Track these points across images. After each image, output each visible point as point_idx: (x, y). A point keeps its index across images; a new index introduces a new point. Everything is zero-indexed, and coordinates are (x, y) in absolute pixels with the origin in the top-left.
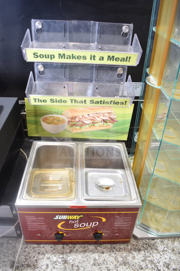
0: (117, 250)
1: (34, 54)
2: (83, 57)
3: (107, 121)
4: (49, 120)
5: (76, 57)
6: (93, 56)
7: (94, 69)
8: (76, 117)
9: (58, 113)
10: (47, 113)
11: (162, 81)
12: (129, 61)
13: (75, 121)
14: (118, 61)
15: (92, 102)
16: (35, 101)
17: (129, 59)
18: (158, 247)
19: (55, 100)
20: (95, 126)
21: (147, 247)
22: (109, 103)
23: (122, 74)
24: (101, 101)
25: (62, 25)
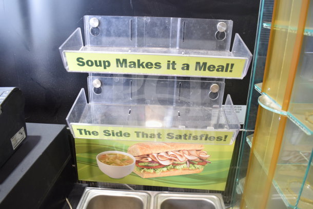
1: (78, 59)
2: (156, 64)
3: (194, 162)
4: (109, 159)
5: (144, 64)
6: (171, 62)
7: (175, 86)
8: (148, 155)
9: (121, 150)
10: (105, 148)
11: (291, 103)
12: (231, 71)
13: (147, 161)
14: (213, 70)
15: (170, 136)
16: (81, 133)
17: (232, 68)
19: (111, 132)
20: (177, 169)
22: (199, 138)
23: (217, 93)
24: (185, 135)
25: (127, 22)
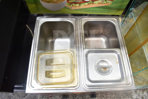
0: (105, 98)
18: (132, 96)
20: (94, 4)
21: (126, 96)
